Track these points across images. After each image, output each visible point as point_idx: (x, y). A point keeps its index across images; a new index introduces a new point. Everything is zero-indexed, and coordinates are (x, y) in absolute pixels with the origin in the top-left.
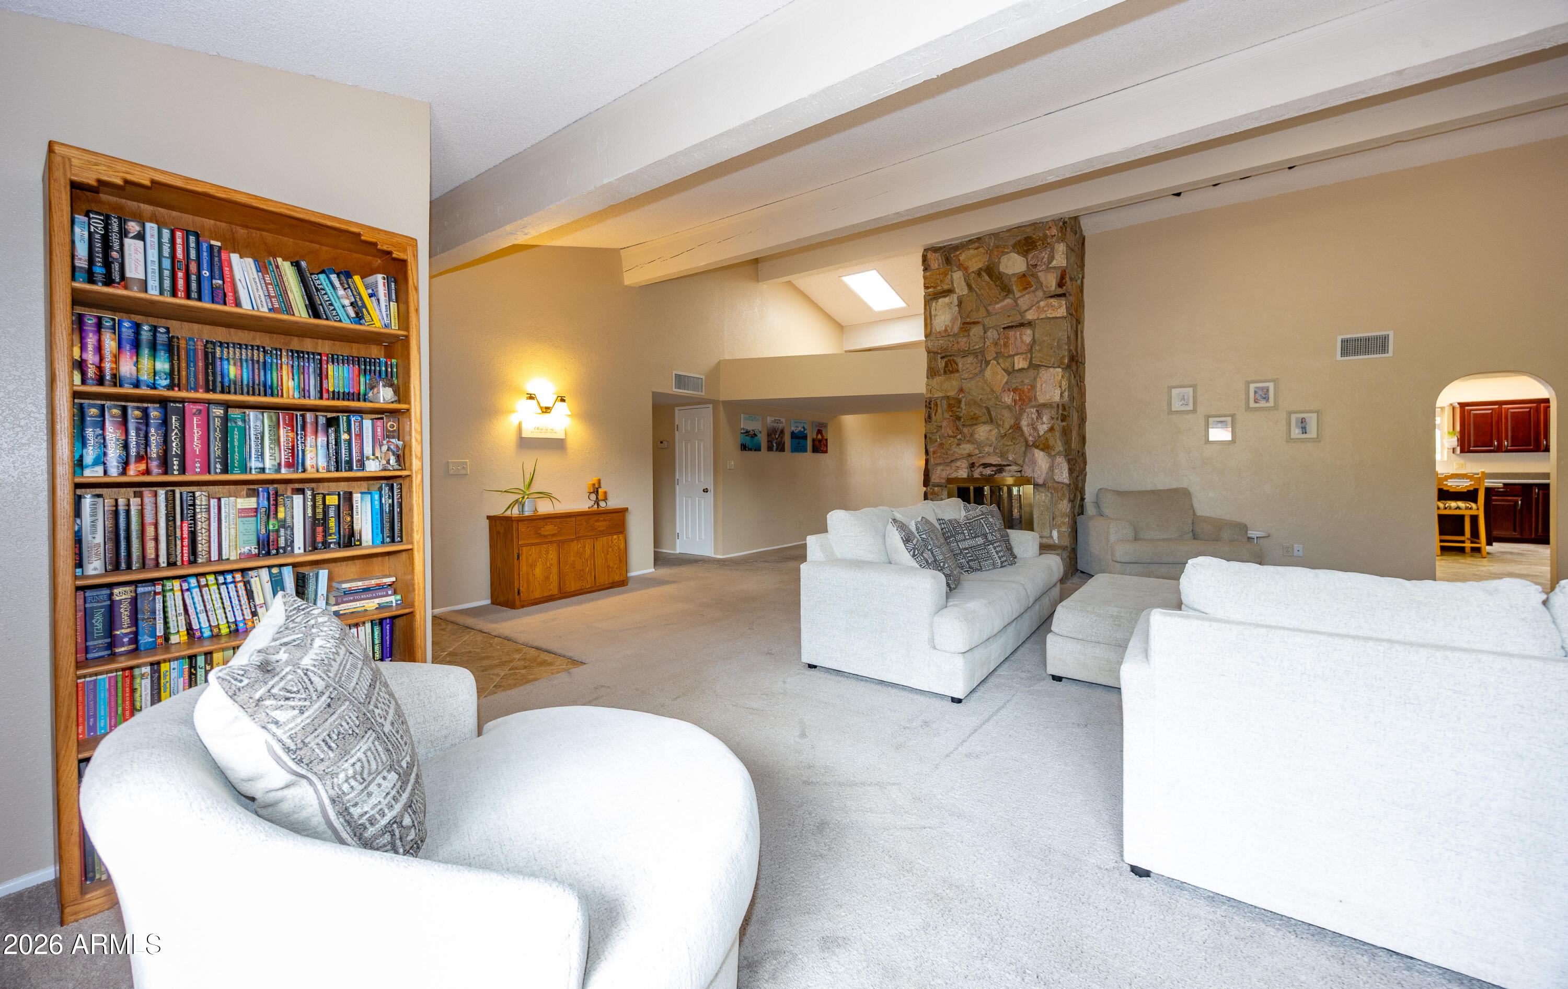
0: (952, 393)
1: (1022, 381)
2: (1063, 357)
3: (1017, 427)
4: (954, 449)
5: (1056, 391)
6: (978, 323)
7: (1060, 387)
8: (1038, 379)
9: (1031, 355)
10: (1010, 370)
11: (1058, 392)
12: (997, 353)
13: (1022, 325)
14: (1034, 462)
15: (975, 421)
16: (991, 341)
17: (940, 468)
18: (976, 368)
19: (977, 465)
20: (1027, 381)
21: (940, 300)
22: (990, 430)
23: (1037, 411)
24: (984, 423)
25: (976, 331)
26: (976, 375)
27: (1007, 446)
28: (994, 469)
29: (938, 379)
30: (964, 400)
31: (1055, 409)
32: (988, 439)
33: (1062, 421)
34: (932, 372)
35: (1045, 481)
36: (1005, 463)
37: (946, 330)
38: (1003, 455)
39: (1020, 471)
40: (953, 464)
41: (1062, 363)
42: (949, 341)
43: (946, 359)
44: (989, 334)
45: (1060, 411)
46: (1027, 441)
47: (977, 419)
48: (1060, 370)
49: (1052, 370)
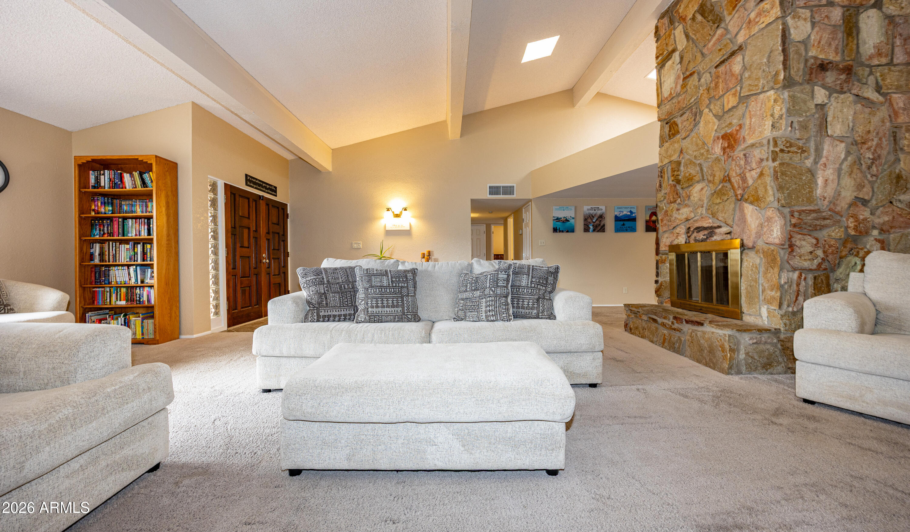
0: (675, 158)
1: (730, 124)
2: (777, 74)
3: (727, 179)
4: (675, 215)
5: (766, 123)
6: (694, 72)
7: (772, 115)
8: (747, 115)
9: (741, 88)
10: (720, 114)
11: (768, 123)
12: (710, 99)
13: (733, 54)
14: (743, 219)
15: (690, 181)
16: (705, 87)
17: (666, 235)
18: (691, 123)
19: (692, 229)
20: (735, 121)
21: (667, 65)
22: (702, 189)
23: (745, 155)
24: (698, 182)
25: (693, 81)
26: (692, 130)
27: (716, 204)
28: (706, 232)
29: (666, 145)
30: (683, 161)
31: (766, 148)
32: (700, 200)
33: (774, 160)
34: (662, 140)
35: (754, 243)
36: (715, 225)
37: (671, 93)
38: (714, 215)
39: (729, 233)
40: (674, 231)
41: (776, 82)
42: (673, 103)
43: (669, 124)
44: (703, 80)
45: (771, 148)
46: (736, 195)
47: (692, 179)
48: (772, 92)
49: (761, 96)
